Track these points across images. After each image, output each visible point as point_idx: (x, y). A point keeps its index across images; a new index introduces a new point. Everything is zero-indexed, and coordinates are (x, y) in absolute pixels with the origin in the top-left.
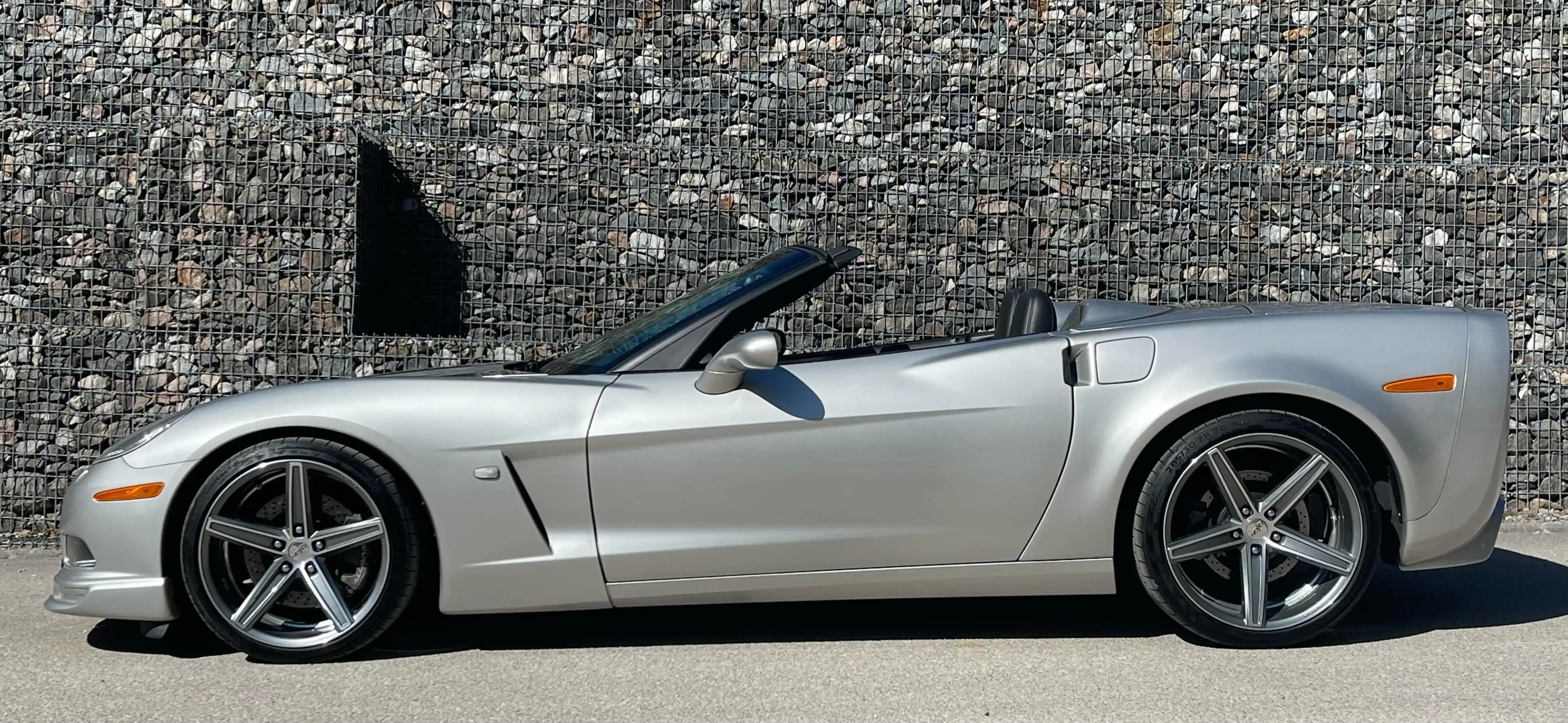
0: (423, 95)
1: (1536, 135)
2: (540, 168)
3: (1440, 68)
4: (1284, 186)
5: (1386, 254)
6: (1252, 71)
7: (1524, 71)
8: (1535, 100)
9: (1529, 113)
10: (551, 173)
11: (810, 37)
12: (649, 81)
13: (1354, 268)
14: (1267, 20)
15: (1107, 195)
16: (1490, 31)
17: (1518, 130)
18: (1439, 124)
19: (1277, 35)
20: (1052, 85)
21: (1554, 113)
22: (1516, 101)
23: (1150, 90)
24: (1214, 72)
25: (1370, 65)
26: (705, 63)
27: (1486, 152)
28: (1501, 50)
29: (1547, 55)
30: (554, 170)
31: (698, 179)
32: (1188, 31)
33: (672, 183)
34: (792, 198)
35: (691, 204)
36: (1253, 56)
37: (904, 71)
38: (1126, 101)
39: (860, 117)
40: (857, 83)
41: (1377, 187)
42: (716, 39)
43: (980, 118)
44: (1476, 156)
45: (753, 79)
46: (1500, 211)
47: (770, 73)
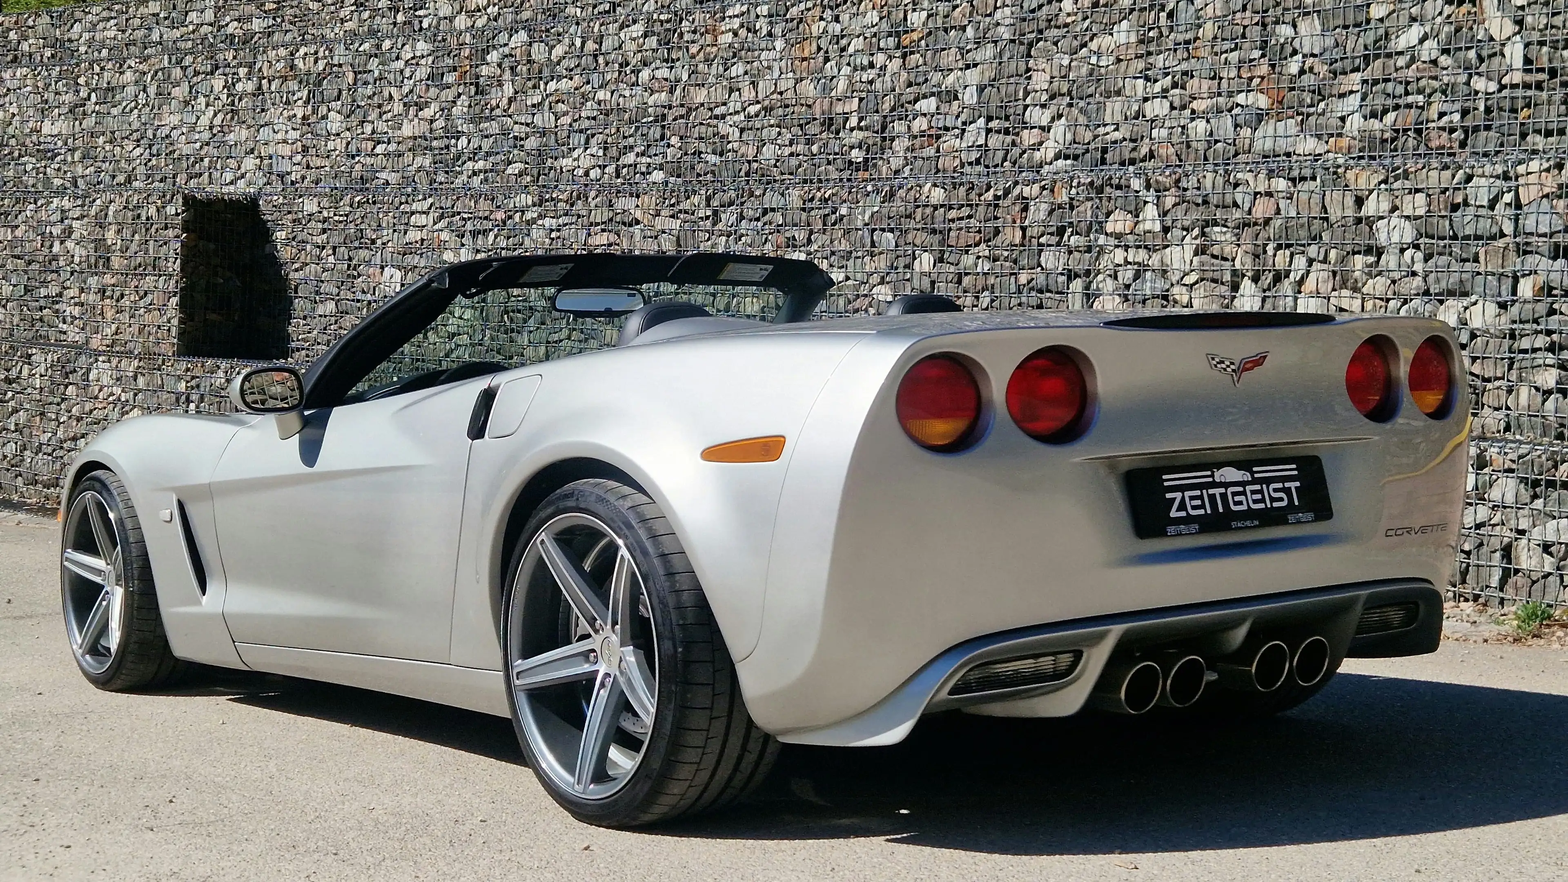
0: (337, 152)
1: (1117, 135)
2: (335, 215)
3: (1031, 63)
4: (804, 210)
5: (882, 282)
6: (871, 82)
7: (1112, 59)
8: (1118, 93)
9: (1114, 109)
10: (341, 219)
11: (560, 78)
12: (460, 129)
13: (858, 296)
14: (885, 26)
15: (676, 224)
16: (1080, 16)
17: (1101, 130)
18: (1026, 128)
19: (891, 42)
20: (718, 111)
21: (1135, 107)
22: (1101, 95)
23: (791, 109)
24: (842, 85)
25: (968, 67)
26: (492, 110)
27: (1067, 157)
28: (1087, 38)
29: (1133, 39)
30: (342, 215)
31: (422, 220)
32: (823, 43)
33: (407, 224)
34: (475, 234)
35: (417, 242)
36: (872, 65)
37: (618, 105)
38: (772, 122)
39: (588, 152)
40: (588, 118)
41: (876, 209)
42: (500, 85)
43: (669, 146)
44: (1060, 163)
45: (523, 121)
46: (979, 232)
47: (534, 115)
